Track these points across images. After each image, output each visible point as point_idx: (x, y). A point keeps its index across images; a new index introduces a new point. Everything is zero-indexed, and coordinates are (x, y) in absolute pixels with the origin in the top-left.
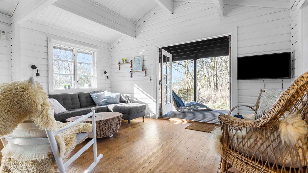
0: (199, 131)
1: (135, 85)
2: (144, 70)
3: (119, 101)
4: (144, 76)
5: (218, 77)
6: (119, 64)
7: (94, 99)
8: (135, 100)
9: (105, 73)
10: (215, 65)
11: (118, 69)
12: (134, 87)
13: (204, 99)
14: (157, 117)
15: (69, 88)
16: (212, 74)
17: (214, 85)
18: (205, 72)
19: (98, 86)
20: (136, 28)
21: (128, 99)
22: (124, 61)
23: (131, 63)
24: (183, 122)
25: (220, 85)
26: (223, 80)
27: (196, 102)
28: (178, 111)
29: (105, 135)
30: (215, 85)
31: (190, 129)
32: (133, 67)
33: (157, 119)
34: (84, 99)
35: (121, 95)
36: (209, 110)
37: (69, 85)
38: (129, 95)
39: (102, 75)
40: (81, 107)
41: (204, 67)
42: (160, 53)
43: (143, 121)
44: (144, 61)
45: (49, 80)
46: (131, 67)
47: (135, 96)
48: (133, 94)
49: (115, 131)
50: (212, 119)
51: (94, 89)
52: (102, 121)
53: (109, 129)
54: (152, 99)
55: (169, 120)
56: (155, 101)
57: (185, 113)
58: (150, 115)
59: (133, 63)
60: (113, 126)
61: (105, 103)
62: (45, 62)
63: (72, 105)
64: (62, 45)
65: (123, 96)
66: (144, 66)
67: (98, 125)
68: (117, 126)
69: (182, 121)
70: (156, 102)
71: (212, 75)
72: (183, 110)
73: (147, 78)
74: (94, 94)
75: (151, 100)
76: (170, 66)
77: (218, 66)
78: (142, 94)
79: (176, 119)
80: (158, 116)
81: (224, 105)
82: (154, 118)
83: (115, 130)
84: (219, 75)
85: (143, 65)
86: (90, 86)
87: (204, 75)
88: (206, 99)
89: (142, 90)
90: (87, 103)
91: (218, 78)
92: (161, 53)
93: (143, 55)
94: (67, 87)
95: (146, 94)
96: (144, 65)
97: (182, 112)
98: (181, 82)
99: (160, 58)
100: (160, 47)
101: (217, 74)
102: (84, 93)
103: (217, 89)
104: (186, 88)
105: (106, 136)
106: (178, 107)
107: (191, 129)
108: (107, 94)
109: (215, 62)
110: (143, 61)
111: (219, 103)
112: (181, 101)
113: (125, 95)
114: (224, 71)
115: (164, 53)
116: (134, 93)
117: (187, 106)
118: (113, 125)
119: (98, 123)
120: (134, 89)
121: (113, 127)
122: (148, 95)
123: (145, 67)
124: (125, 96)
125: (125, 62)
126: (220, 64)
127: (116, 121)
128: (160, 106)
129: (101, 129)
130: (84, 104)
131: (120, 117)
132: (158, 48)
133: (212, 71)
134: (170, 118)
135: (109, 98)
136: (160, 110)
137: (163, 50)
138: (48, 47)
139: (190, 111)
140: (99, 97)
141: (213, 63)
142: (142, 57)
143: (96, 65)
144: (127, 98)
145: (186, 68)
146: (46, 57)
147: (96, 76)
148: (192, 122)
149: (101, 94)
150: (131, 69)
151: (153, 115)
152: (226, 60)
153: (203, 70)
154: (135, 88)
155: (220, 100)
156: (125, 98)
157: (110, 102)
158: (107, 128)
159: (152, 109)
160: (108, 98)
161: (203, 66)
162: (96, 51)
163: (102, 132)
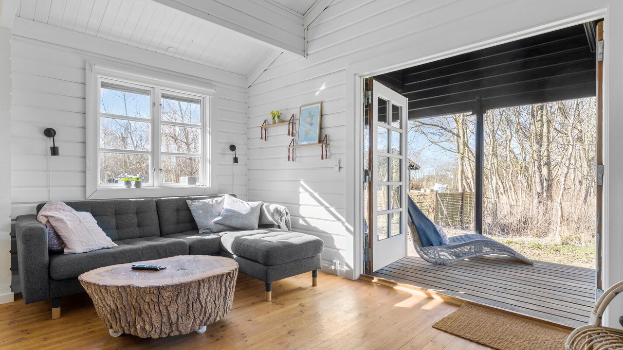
0: (478, 343)
1: (302, 182)
2: (323, 140)
3: (255, 222)
4: (322, 158)
5: (553, 163)
6: (265, 127)
7: (194, 214)
8: (301, 222)
9: (233, 148)
10: (545, 130)
11: (262, 138)
12: (300, 188)
13: (510, 221)
14: (357, 275)
15: (138, 184)
16: (535, 155)
17: (542, 184)
18: (515, 150)
19: (212, 181)
20: (305, 26)
21: (281, 220)
22: (276, 118)
23: (292, 122)
24: (430, 298)
25: (559, 186)
26: (568, 172)
27: (481, 233)
28: (422, 257)
29: (174, 329)
30: (545, 185)
31: (447, 332)
32: (297, 132)
33: (355, 280)
34: (169, 215)
35: (264, 207)
36: (518, 262)
37: (138, 179)
38: (282, 208)
39: (223, 154)
40: (162, 235)
41: (511, 137)
42: (368, 94)
43: (314, 285)
44: (323, 117)
45: (88, 164)
46: (293, 133)
47: (303, 211)
48: (296, 206)
49: (208, 319)
50: (530, 296)
51: (202, 189)
52: (168, 287)
53: (188, 311)
54: (343, 223)
55: (391, 288)
56: (352, 229)
57: (444, 265)
58: (338, 268)
59: (297, 122)
60: (201, 304)
61: (221, 227)
62: (77, 120)
63: (137, 229)
64: (125, 79)
65: (268, 210)
66: (323, 130)
67: (156, 300)
68: (216, 302)
69: (426, 296)
70: (354, 234)
71: (536, 158)
72: (439, 255)
73: (332, 162)
74: (196, 203)
75: (340, 224)
76: (401, 131)
77: (553, 133)
78: (317, 206)
79: (411, 288)
80: (359, 271)
81: (572, 243)
82: (348, 277)
83: (207, 315)
84: (556, 156)
85: (321, 128)
86: (192, 180)
87: (512, 156)
88: (515, 223)
89: (316, 195)
90: (178, 223)
91: (552, 167)
92: (370, 93)
93: (321, 100)
94: (133, 183)
95: (327, 208)
96: (323, 126)
97: (436, 264)
98: (449, 173)
99: (368, 107)
100: (368, 74)
101: (551, 154)
102: (173, 199)
103: (550, 197)
104: (460, 191)
105: (177, 333)
106: (423, 246)
107: (452, 334)
108: (228, 203)
109: (545, 120)
110: (322, 115)
111: (554, 238)
112: (432, 229)
113: (272, 207)
114: (573, 146)
115: (381, 91)
116: (300, 203)
117: (452, 244)
118: (203, 302)
119: (155, 292)
120: (300, 193)
121: (202, 306)
122: (332, 209)
123: (327, 132)
124: (272, 211)
125: (277, 120)
126: (559, 128)
127: (214, 289)
128: (366, 242)
129: (164, 312)
130: (168, 227)
131: (227, 278)
132: (360, 77)
133: (535, 147)
134: (395, 284)
135: (232, 214)
136: (365, 253)
137: (376, 84)
138: (87, 84)
139: (463, 260)
140: (207, 209)
141: (539, 126)
142: (319, 105)
143: (208, 129)
144: (277, 217)
145: (460, 137)
146: (80, 110)
147: (208, 156)
148: (459, 303)
149: (214, 202)
150: (292, 138)
151: (346, 268)
152: (579, 115)
153: (508, 143)
154: (301, 190)
155: (559, 228)
156: (272, 215)
157: (234, 223)
158: (182, 309)
159: (343, 250)
160: (230, 213)
161: (509, 134)
162: (209, 95)
163: (165, 319)
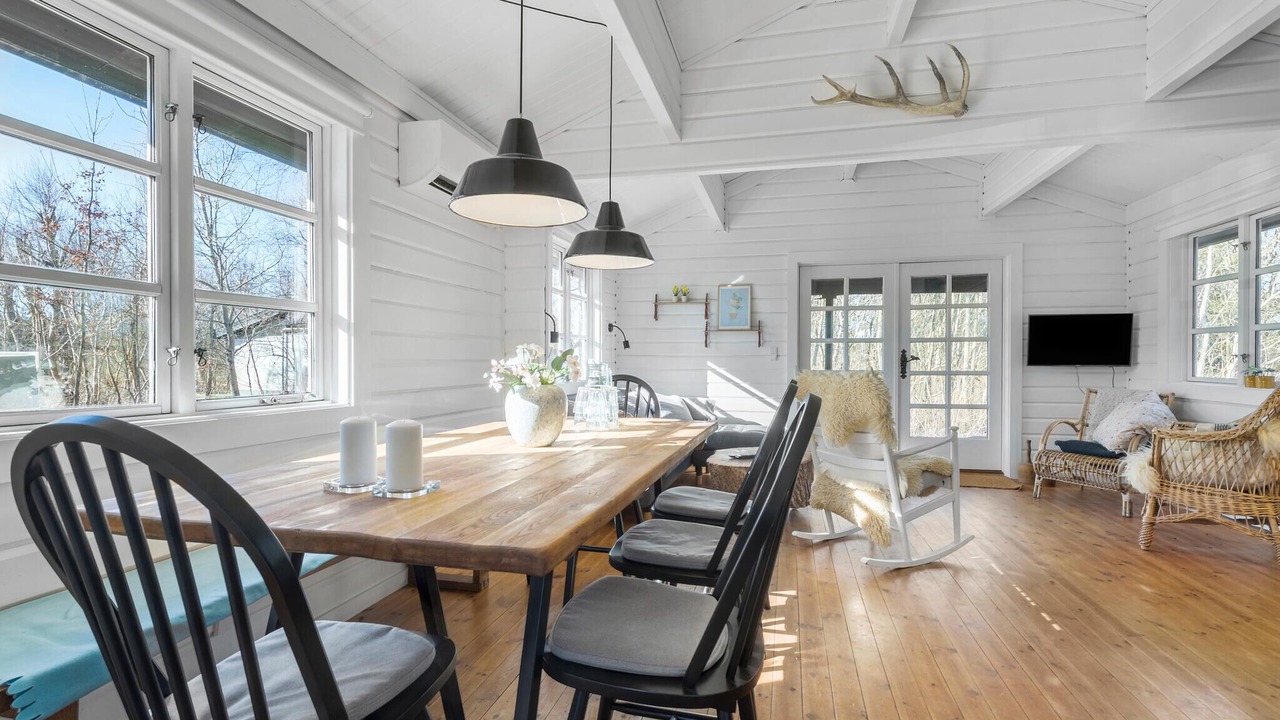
1: (714, 366)
2: (757, 327)
4: (759, 346)
6: (656, 302)
9: (612, 328)
12: (709, 372)
22: (680, 295)
23: (706, 302)
32: (711, 314)
44: (754, 301)
46: (707, 315)
59: (714, 303)
66: (756, 315)
73: (765, 350)
85: (752, 313)
93: (749, 283)
95: (760, 399)
96: (755, 311)
110: (752, 299)
120: (708, 376)
122: (770, 400)
123: (759, 317)
125: (683, 296)
142: (748, 287)
147: (597, 338)
150: (706, 320)
154: (711, 376)
